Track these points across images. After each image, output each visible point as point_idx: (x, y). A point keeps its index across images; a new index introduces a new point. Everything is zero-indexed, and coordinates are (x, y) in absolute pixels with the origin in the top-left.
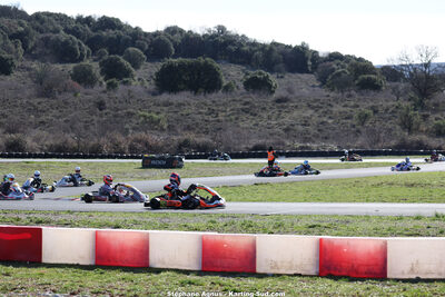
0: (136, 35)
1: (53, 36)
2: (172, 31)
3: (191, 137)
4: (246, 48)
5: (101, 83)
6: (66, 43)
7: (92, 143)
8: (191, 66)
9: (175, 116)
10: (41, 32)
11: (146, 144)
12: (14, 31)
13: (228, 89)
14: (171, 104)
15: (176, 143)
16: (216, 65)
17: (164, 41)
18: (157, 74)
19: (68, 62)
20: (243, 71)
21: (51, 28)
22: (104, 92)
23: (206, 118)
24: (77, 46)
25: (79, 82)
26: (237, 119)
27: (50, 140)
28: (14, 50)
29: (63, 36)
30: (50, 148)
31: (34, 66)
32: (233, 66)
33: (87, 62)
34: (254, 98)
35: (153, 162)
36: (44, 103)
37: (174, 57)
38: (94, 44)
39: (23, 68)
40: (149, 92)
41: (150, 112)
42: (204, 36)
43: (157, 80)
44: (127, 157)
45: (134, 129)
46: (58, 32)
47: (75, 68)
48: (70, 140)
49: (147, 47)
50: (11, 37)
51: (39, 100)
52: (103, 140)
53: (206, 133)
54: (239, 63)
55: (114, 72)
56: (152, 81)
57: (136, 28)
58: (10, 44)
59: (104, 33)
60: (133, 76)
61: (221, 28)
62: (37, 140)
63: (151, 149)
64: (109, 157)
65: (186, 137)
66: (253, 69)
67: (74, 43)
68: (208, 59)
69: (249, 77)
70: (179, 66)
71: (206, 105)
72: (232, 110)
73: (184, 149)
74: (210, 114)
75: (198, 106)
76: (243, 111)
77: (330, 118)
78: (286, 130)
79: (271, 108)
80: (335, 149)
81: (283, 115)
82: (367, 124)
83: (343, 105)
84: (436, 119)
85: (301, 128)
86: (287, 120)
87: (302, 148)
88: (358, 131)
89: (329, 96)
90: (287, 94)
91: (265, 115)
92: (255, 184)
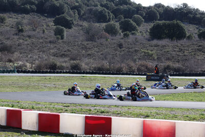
0: (139, 8)
1: (94, 8)
2: (158, 6)
3: (170, 64)
4: (198, 16)
5: (120, 34)
6: (101, 12)
7: (117, 66)
8: (169, 25)
9: (161, 52)
10: (88, 6)
11: (147, 67)
12: (73, 5)
13: (189, 38)
14: (158, 46)
15: (163, 67)
16: (182, 25)
17: (153, 12)
18: (151, 29)
19: (102, 22)
20: (197, 28)
21: (93, 3)
22: (122, 39)
23: (178, 53)
24: (107, 14)
25: (108, 33)
26: (195, 54)
27: (95, 65)
28: (73, 15)
29: (99, 8)
30: (95, 69)
31: (84, 24)
32: (191, 26)
33: (112, 22)
35: (152, 78)
36: (90, 44)
37: (159, 20)
38: (116, 13)
39: (78, 25)
40: (146, 39)
41: (147, 50)
42: (175, 9)
43: (150, 33)
44: (136, 75)
45: (139, 59)
46: (97, 6)
47: (106, 26)
48: (105, 65)
49: (144, 15)
50: (72, 9)
51: (87, 43)
52: (123, 65)
53: (178, 62)
54: (195, 24)
55: (127, 28)
56: (148, 33)
57: (139, 4)
58: (71, 12)
59: (122, 7)
60: (137, 30)
61: (185, 5)
62: (87, 64)
63: (149, 70)
64: (127, 74)
65: (167, 64)
66: (202, 27)
67: (105, 12)
68: (178, 21)
69: (201, 31)
70: (163, 25)
71: (178, 46)
72: (192, 49)
73: (167, 71)
74: (180, 51)
75: (173, 47)
76: (198, 50)
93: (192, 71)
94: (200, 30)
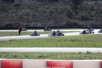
34: (5, 4)
77: (38, 13)
78: (20, 18)
79: (13, 8)
80: (40, 26)
81: (18, 11)
82: (53, 15)
83: (43, 7)
84: (81, 13)
85: (25, 17)
86: (20, 13)
87: (26, 25)
88: (50, 18)
89: (36, 4)
90: (20, 3)
91: (10, 12)
92: (10, 40)
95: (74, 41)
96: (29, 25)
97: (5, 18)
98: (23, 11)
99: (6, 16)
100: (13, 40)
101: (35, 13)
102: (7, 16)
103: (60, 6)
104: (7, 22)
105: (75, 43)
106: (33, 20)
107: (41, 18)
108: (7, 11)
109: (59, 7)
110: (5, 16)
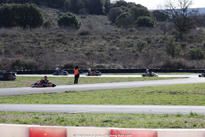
3: (21, 58)
8: (21, 9)
9: (10, 44)
13: (47, 25)
14: (7, 36)
15: (10, 63)
16: (38, 8)
20: (58, 13)
23: (31, 45)
26: (53, 46)
32: (50, 10)
34: (65, 32)
53: (32, 56)
54: (54, 8)
65: (17, 59)
66: (64, 11)
68: (32, 4)
69: (61, 17)
70: (13, 9)
71: (31, 36)
72: (50, 40)
73: (16, 67)
74: (34, 43)
75: (26, 37)
76: (57, 41)
77: (118, 46)
78: (88, 54)
79: (77, 39)
80: (121, 67)
81: (85, 44)
82: (143, 50)
83: (126, 37)
84: (191, 47)
85: (97, 53)
86: (88, 47)
87: (98, 67)
88: (137, 55)
89: (117, 31)
90: (88, 29)
91: (72, 44)
92: (66, 92)
93: (47, 67)
94: (60, 15)
95: (174, 93)
96: (102, 66)
97: (64, 55)
98: (94, 43)
99: (65, 51)
100: (70, 92)
101: (114, 47)
102: (67, 50)
103: (156, 34)
104: (66, 62)
105: (176, 97)
106: (110, 58)
107: (122, 55)
108: (66, 43)
109: (153, 37)
110: (63, 51)
